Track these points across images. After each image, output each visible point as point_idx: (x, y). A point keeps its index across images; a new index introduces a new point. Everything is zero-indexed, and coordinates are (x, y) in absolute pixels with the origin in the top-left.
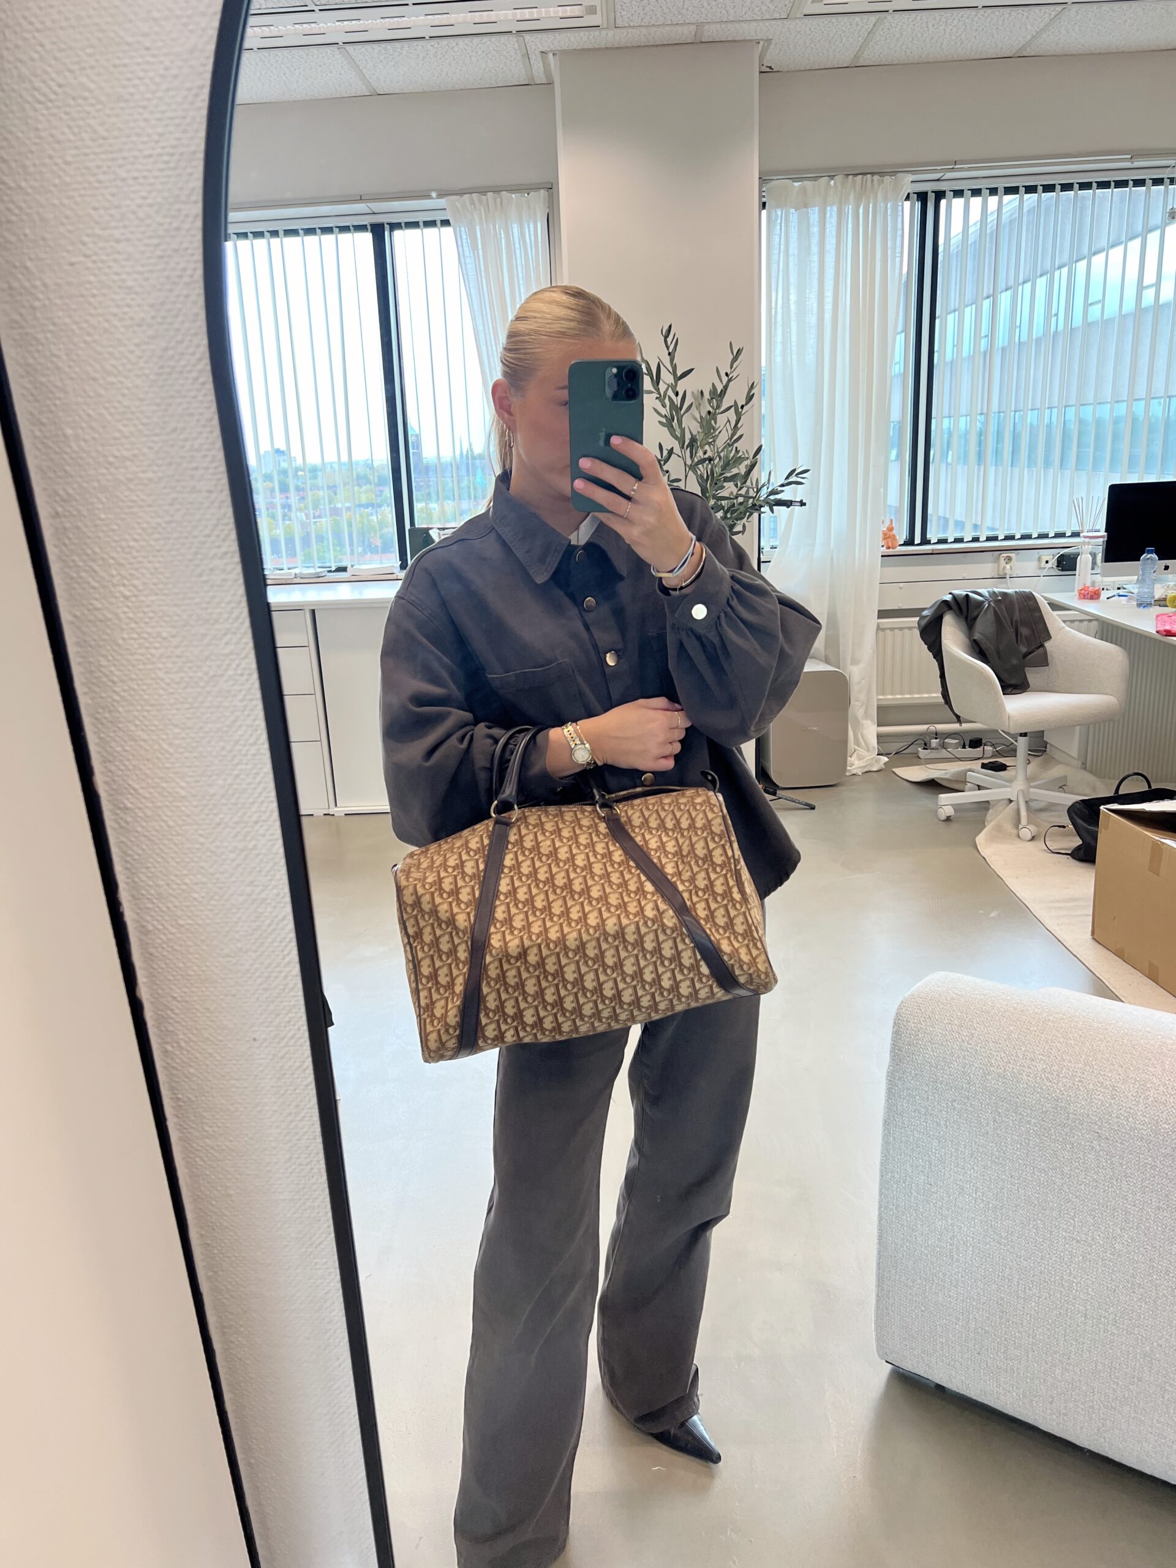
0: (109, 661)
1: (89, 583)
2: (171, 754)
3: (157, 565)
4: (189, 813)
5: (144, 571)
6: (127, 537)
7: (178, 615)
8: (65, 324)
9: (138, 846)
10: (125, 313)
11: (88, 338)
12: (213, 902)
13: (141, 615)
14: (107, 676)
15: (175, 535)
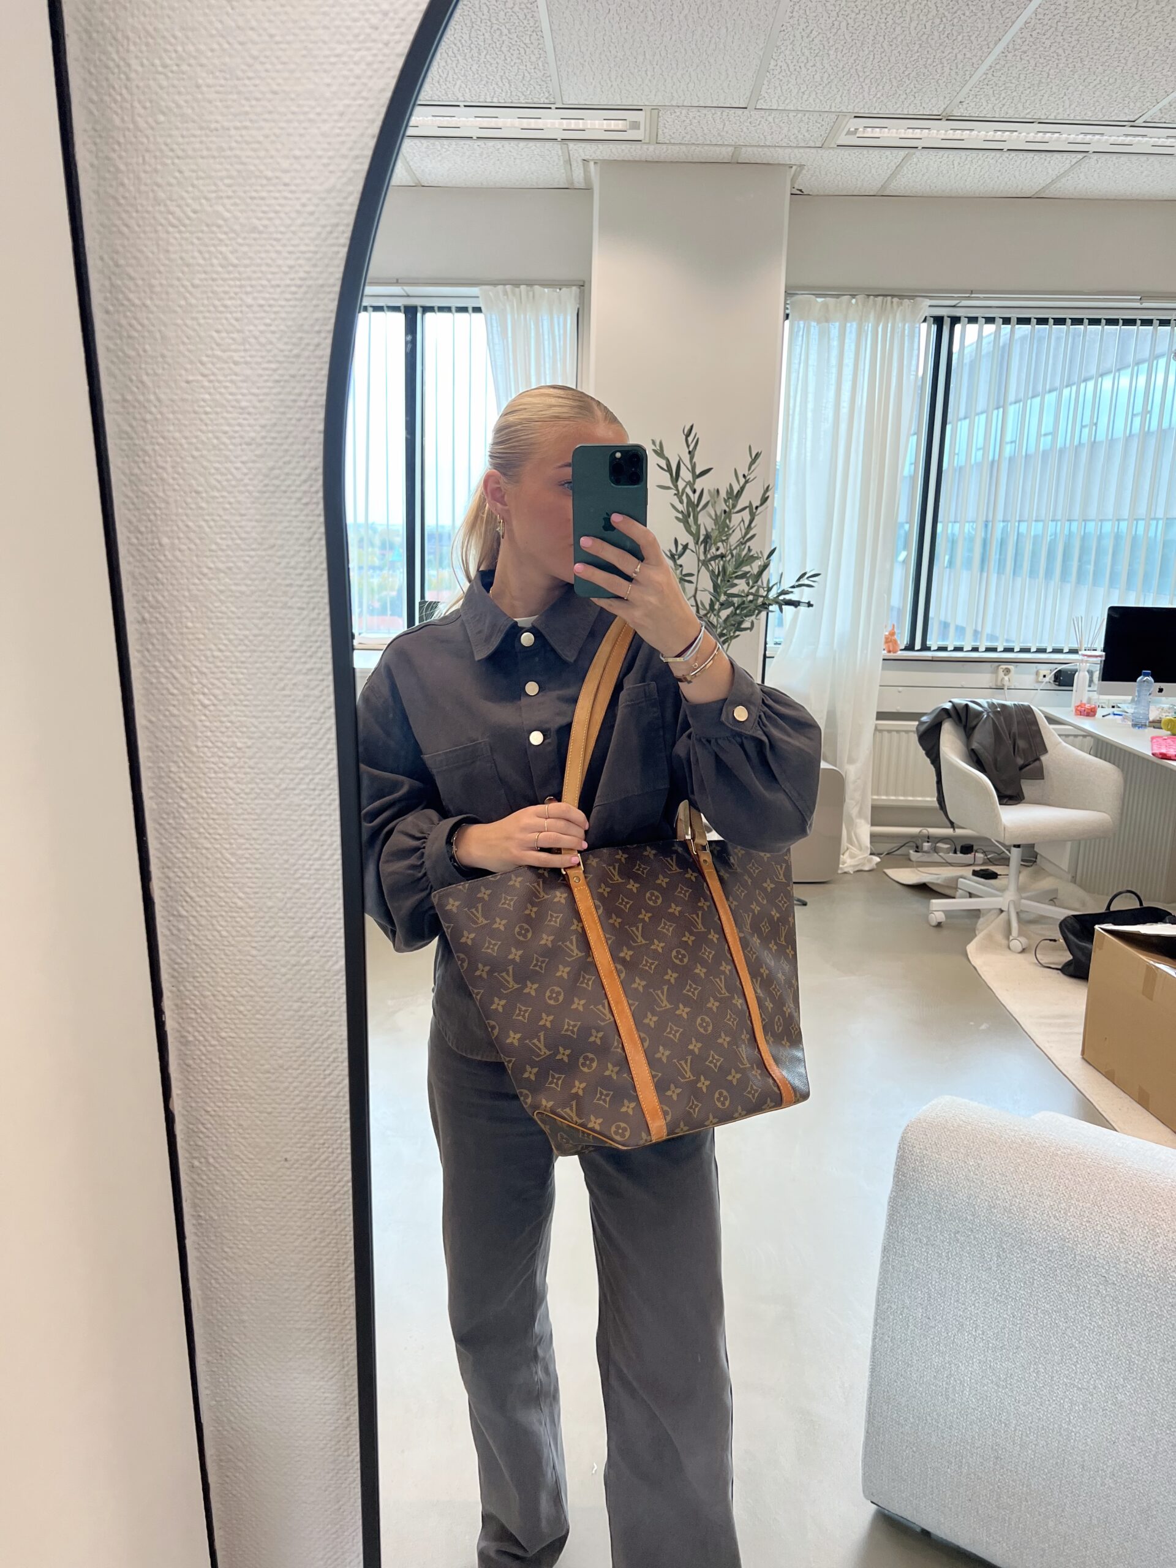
0: (179, 767)
1: (167, 689)
2: (231, 863)
3: (241, 676)
4: (243, 923)
5: (225, 681)
6: (213, 647)
7: (256, 727)
8: (174, 438)
9: (187, 954)
10: (236, 432)
11: (196, 453)
12: (258, 1016)
13: (218, 724)
14: (175, 782)
15: (262, 648)
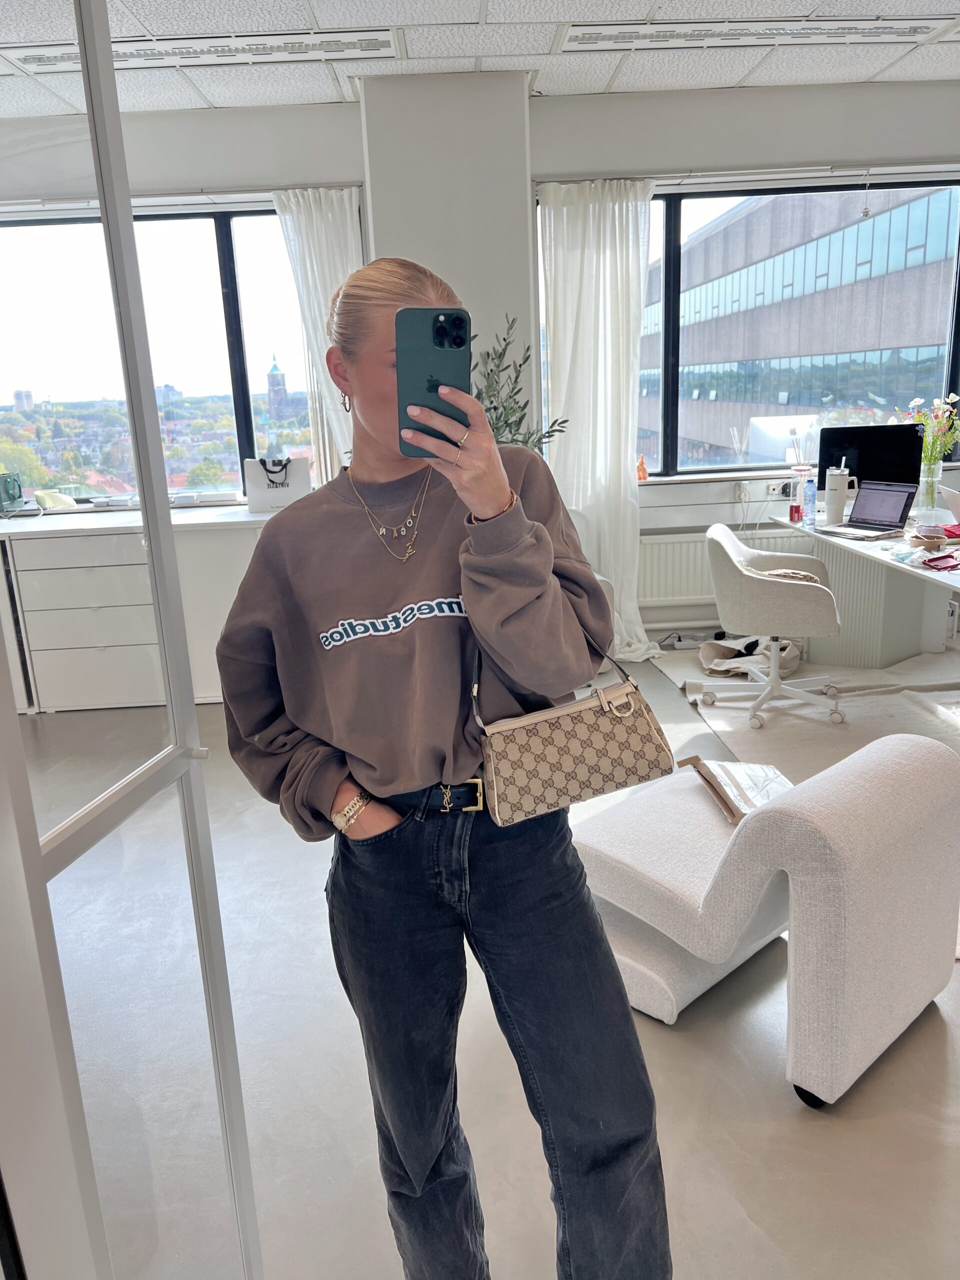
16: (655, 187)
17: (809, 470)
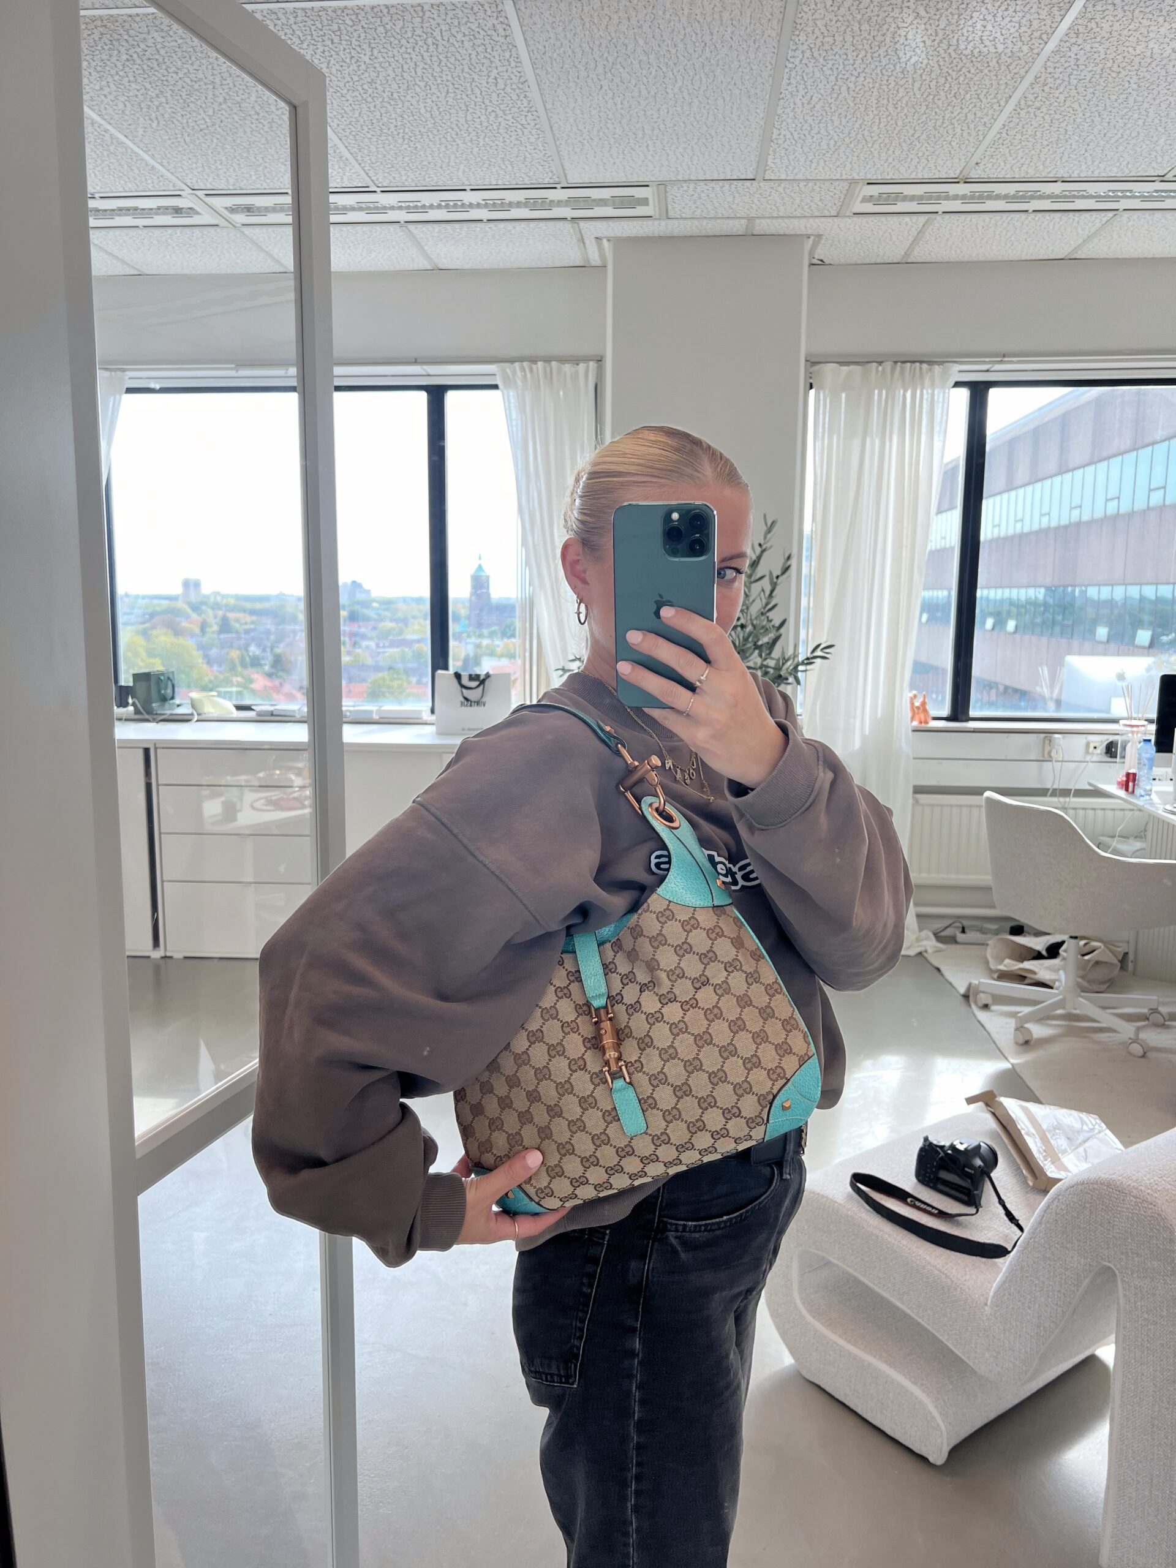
16: (956, 372)
17: (1144, 726)
